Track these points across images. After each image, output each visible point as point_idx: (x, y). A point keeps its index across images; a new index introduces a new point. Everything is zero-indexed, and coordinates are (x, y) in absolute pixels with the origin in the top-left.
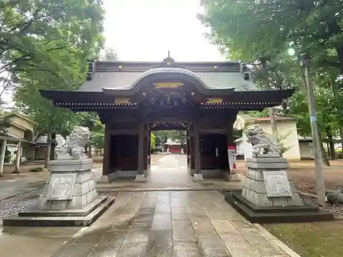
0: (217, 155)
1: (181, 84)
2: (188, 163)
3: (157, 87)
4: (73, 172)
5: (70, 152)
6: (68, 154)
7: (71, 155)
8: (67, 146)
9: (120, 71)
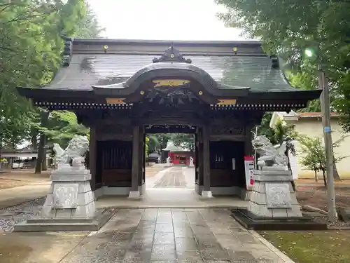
0: (234, 168)
1: (186, 82)
2: (196, 178)
3: (157, 85)
4: (75, 182)
5: (71, 162)
6: (69, 165)
7: (71, 165)
8: (67, 155)
9: (105, 53)
